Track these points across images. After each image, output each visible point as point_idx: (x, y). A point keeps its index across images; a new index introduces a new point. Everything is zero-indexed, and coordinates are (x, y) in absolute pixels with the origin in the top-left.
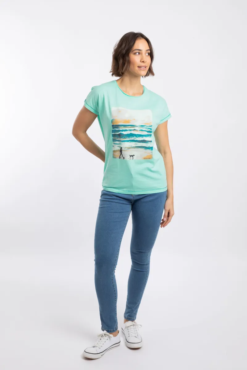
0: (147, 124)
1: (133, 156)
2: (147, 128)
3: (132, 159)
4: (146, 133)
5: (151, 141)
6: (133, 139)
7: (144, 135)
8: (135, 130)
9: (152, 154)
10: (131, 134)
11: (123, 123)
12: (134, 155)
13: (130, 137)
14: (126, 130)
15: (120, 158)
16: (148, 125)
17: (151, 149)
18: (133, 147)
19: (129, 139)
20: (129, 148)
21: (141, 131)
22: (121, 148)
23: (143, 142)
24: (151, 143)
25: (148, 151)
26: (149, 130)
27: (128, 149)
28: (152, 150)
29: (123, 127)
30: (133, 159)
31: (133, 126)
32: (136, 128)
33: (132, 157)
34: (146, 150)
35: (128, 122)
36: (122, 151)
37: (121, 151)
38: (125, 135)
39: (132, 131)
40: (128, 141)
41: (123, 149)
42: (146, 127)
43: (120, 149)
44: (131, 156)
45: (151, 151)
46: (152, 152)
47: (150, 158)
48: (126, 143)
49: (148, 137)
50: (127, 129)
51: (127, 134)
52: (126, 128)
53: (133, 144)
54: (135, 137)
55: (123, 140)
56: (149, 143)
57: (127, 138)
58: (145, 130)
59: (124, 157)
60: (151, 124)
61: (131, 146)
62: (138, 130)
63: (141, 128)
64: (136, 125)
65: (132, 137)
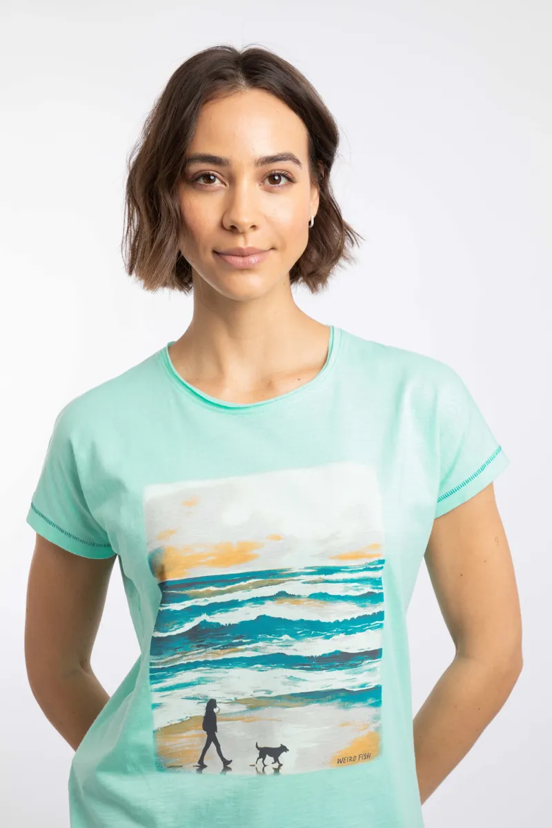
0: (356, 556)
1: (276, 752)
2: (352, 581)
3: (269, 770)
4: (350, 611)
5: (375, 654)
6: (272, 647)
7: (337, 623)
8: (282, 595)
9: (378, 729)
10: (262, 618)
11: (215, 563)
12: (283, 749)
13: (257, 642)
14: (234, 604)
15: (202, 766)
16: (362, 562)
17: (371, 701)
18: (279, 697)
19: (255, 650)
20: (254, 704)
21: (317, 603)
22: (212, 704)
23: (329, 668)
24: (376, 664)
25: (360, 712)
26: (367, 589)
27: (252, 708)
28: (378, 704)
29: (212, 588)
30: (277, 770)
31: (270, 575)
32: (289, 587)
33: (269, 759)
34: (345, 708)
35: (243, 553)
36: (218, 724)
37: (210, 722)
38: (231, 627)
39: (269, 603)
40: (249, 662)
41: (221, 709)
43: (202, 713)
44: (264, 752)
45: (373, 711)
46: (377, 718)
47: (367, 756)
48: (237, 672)
49: (362, 630)
50: (239, 596)
51: (242, 623)
52: (230, 591)
53: (278, 680)
54: (285, 637)
55: (221, 658)
56: (367, 664)
57: (241, 644)
58: (343, 594)
59: (228, 758)
60: (378, 555)
61: (269, 692)
62: (299, 596)
63: (315, 582)
64: (289, 569)
65: (271, 640)
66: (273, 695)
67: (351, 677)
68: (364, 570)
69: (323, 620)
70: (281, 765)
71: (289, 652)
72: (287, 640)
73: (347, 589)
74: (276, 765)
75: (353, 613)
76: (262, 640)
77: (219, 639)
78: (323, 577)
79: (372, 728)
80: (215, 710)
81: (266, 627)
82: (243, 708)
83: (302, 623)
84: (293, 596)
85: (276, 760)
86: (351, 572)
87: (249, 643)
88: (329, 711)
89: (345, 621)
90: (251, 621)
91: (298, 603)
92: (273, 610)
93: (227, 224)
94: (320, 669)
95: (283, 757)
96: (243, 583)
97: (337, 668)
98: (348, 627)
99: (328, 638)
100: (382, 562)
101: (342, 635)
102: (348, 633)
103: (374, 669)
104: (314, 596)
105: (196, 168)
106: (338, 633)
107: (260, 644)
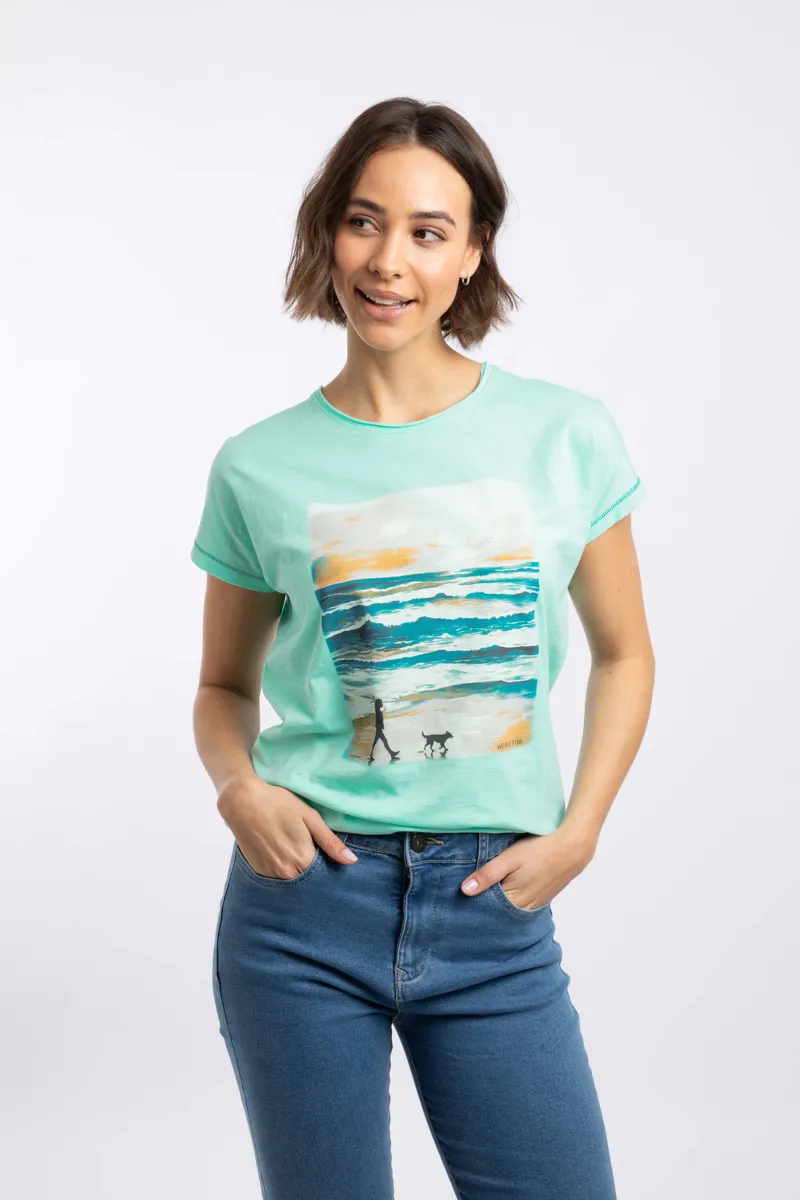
0: (509, 558)
1: (442, 739)
2: (507, 581)
3: (437, 755)
4: (505, 609)
5: (531, 651)
6: (434, 646)
7: (494, 620)
8: (441, 597)
9: (530, 718)
10: (422, 620)
11: (380, 566)
12: (448, 735)
13: (418, 642)
14: (395, 606)
15: (371, 759)
16: (514, 564)
17: (524, 692)
18: (443, 690)
19: (417, 650)
20: (418, 699)
21: (474, 602)
22: (378, 703)
23: (488, 661)
24: (533, 659)
25: (515, 702)
26: (523, 589)
27: (415, 703)
28: (532, 695)
29: (374, 590)
30: (443, 755)
31: (429, 578)
32: (448, 589)
33: (436, 745)
34: (503, 698)
35: (402, 559)
36: (385, 721)
37: (379, 719)
38: (395, 628)
39: (428, 604)
40: (411, 662)
41: (387, 707)
42: (503, 576)
43: (371, 711)
44: (431, 739)
45: (526, 701)
46: (530, 708)
47: (519, 742)
48: (401, 672)
49: (518, 627)
50: (400, 597)
51: (404, 625)
52: (391, 592)
53: (439, 675)
54: (445, 635)
55: (385, 660)
56: (522, 659)
57: (404, 645)
58: (498, 593)
59: (395, 750)
60: (531, 558)
61: (432, 686)
62: (457, 597)
63: (471, 583)
64: (446, 572)
65: (431, 639)
66: (436, 688)
67: (506, 669)
68: (518, 571)
69: (481, 617)
70: (446, 750)
71: (449, 648)
72: (447, 638)
73: (501, 588)
74: (443, 750)
75: (508, 611)
76: (423, 640)
77: (384, 641)
78: (479, 578)
79: (525, 716)
80: (382, 709)
81: (428, 627)
82: (407, 704)
83: (460, 621)
84: (451, 597)
85: (443, 745)
86: (506, 572)
87: (410, 644)
88: (490, 701)
89: (502, 618)
90: (412, 623)
91: (456, 602)
92: (432, 612)
93: (372, 269)
94: (479, 663)
95: (448, 743)
96: (403, 585)
97: (495, 661)
98: (503, 623)
99: (485, 633)
100: (536, 564)
101: (499, 631)
102: (505, 629)
103: (529, 664)
104: (470, 596)
105: (354, 210)
106: (495, 629)
107: (421, 644)
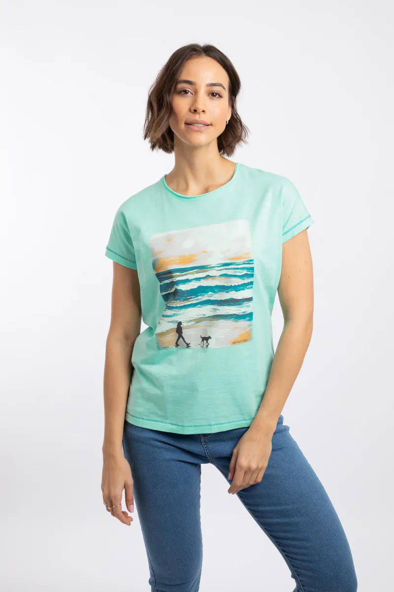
0: (239, 258)
1: (207, 339)
2: (238, 269)
3: (205, 346)
5: (250, 299)
6: (205, 297)
7: (232, 286)
8: (208, 276)
9: (250, 330)
10: (200, 287)
11: (179, 263)
12: (210, 338)
14: (187, 281)
15: (177, 345)
16: (242, 261)
17: (248, 318)
18: (209, 317)
19: (197, 300)
20: (198, 321)
21: (222, 278)
22: (180, 324)
23: (229, 305)
24: (250, 303)
25: (243, 323)
26: (245, 272)
27: (197, 322)
28: (251, 319)
29: (178, 274)
30: (207, 346)
31: (203, 268)
32: (211, 273)
33: (205, 341)
34: (236, 322)
35: (191, 259)
36: (183, 330)
37: (179, 330)
38: (187, 291)
39: (202, 280)
40: (194, 305)
41: (184, 325)
42: (236, 267)
43: (176, 327)
44: (203, 339)
45: (248, 323)
46: (251, 325)
47: (246, 341)
48: (190, 309)
49: (243, 289)
50: (190, 277)
51: (191, 289)
52: (185, 275)
53: (208, 310)
54: (210, 293)
55: (183, 305)
56: (246, 304)
57: (191, 298)
58: (233, 274)
59: (188, 343)
60: (250, 258)
61: (204, 315)
62: (215, 276)
63: (222, 270)
64: (211, 265)
65: (204, 295)
66: (207, 316)
67: (238, 309)
68: (243, 264)
69: (226, 285)
70: (208, 344)
71: (212, 298)
72: (211, 294)
73: (235, 272)
74: (207, 344)
75: (238, 282)
76: (200, 295)
77: (182, 297)
78: (227, 267)
79: (248, 330)
80: (182, 326)
81: (202, 290)
82: (193, 323)
83: (217, 287)
84: (212, 277)
85: (207, 342)
86: (237, 265)
87: (194, 298)
88: (229, 323)
89: (235, 286)
90: (195, 289)
91: (215, 279)
92: (204, 283)
93: (193, 109)
94: (224, 305)
95: (210, 341)
96: (191, 271)
97: (232, 305)
98: (236, 288)
99: (227, 292)
100: (252, 260)
101: (233, 292)
102: (236, 291)
103: (249, 305)
104: (221, 276)
105: (181, 86)
106: (232, 291)
107: (199, 297)
